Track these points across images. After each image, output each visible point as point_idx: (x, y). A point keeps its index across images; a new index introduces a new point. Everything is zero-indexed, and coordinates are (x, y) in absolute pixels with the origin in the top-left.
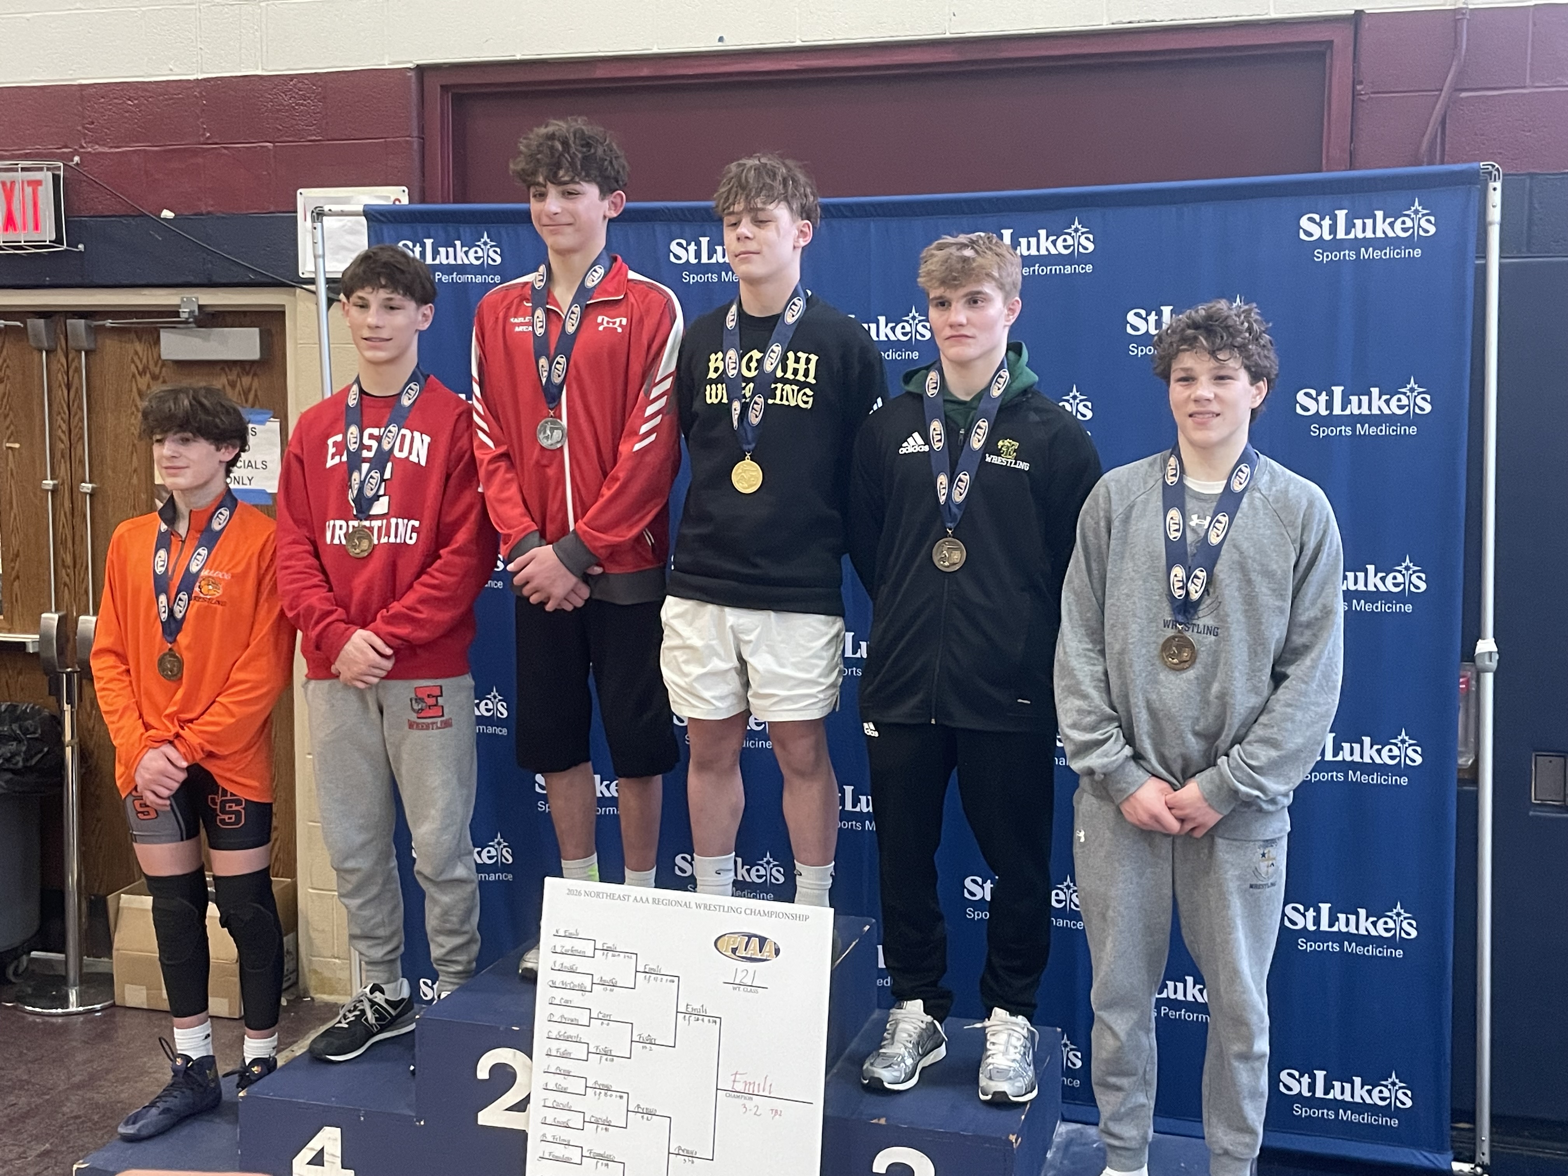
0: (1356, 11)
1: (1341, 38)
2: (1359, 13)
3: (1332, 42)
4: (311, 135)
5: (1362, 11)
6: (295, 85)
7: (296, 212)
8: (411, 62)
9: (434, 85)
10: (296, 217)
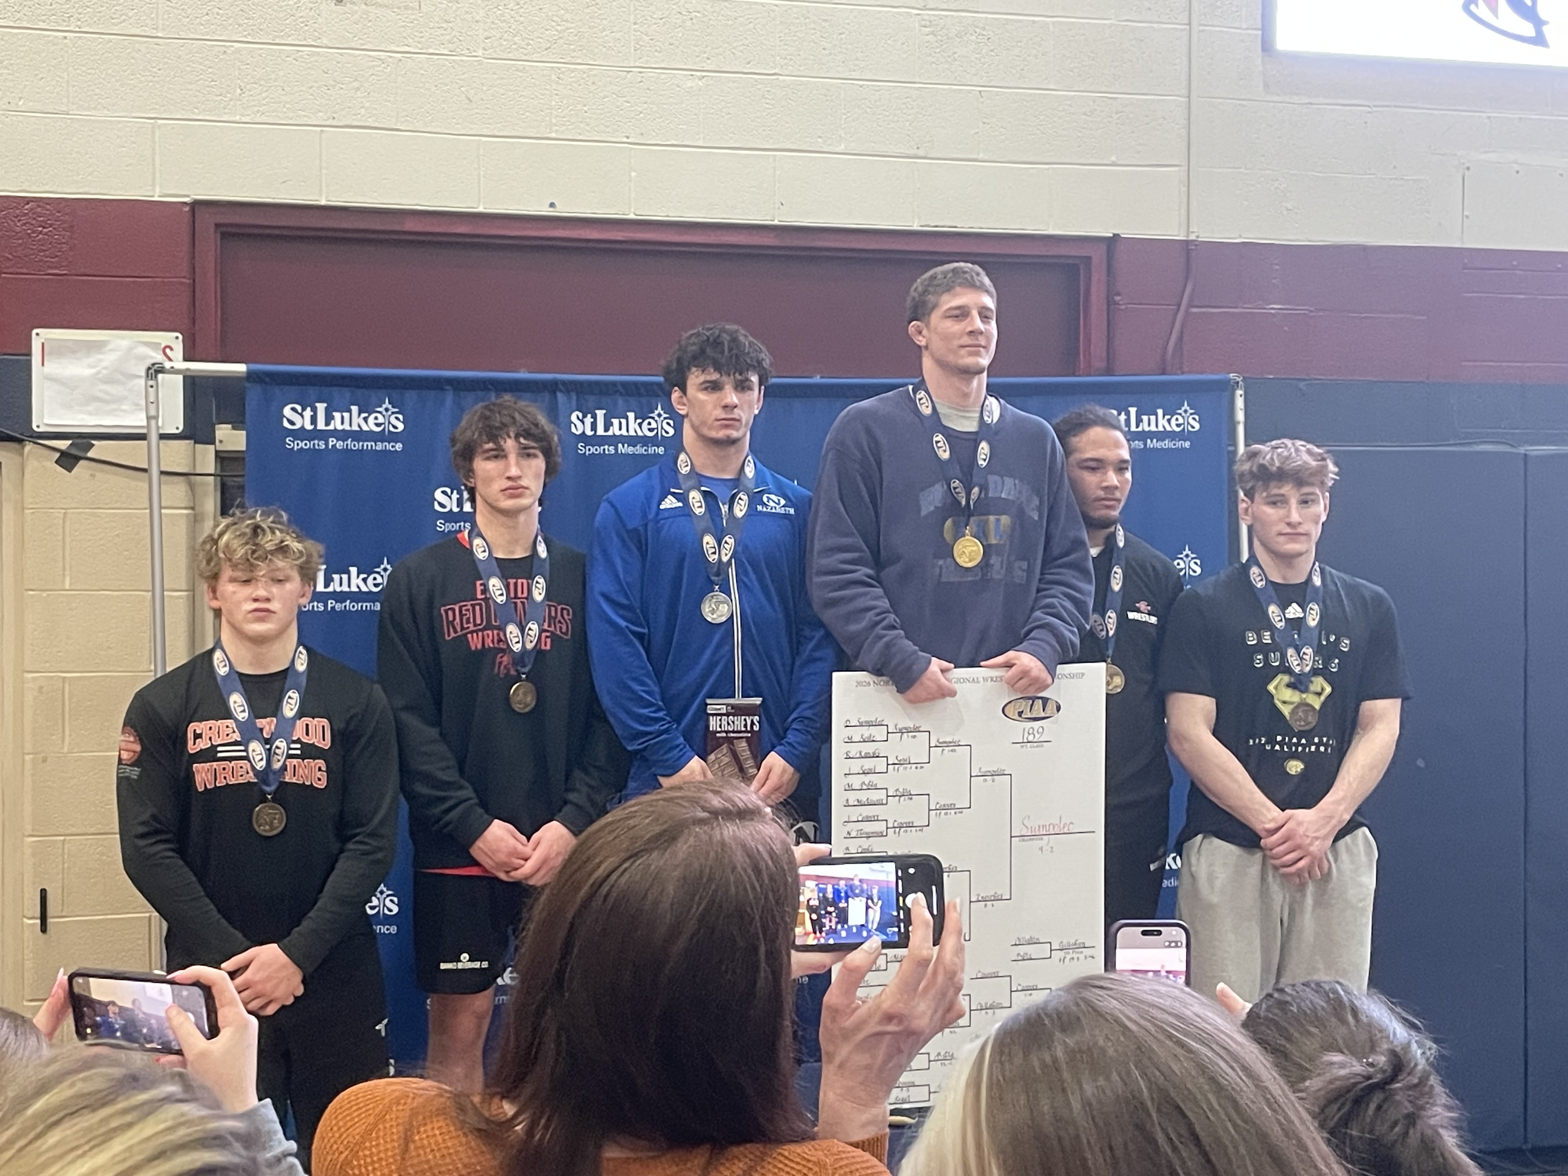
0: (1114, 235)
1: (1098, 255)
2: (1116, 236)
3: (1090, 258)
4: (49, 267)
5: (1118, 235)
6: (31, 209)
7: (29, 354)
8: (188, 196)
9: (207, 222)
10: (30, 361)
